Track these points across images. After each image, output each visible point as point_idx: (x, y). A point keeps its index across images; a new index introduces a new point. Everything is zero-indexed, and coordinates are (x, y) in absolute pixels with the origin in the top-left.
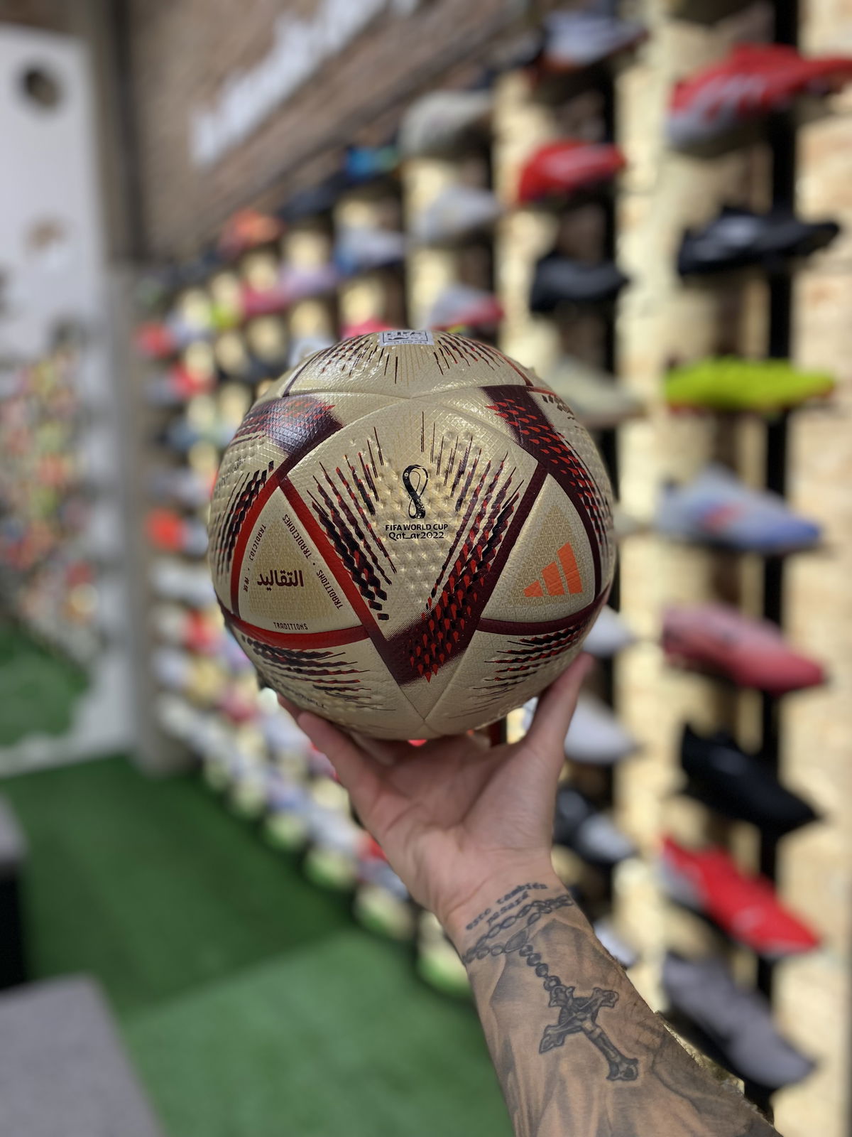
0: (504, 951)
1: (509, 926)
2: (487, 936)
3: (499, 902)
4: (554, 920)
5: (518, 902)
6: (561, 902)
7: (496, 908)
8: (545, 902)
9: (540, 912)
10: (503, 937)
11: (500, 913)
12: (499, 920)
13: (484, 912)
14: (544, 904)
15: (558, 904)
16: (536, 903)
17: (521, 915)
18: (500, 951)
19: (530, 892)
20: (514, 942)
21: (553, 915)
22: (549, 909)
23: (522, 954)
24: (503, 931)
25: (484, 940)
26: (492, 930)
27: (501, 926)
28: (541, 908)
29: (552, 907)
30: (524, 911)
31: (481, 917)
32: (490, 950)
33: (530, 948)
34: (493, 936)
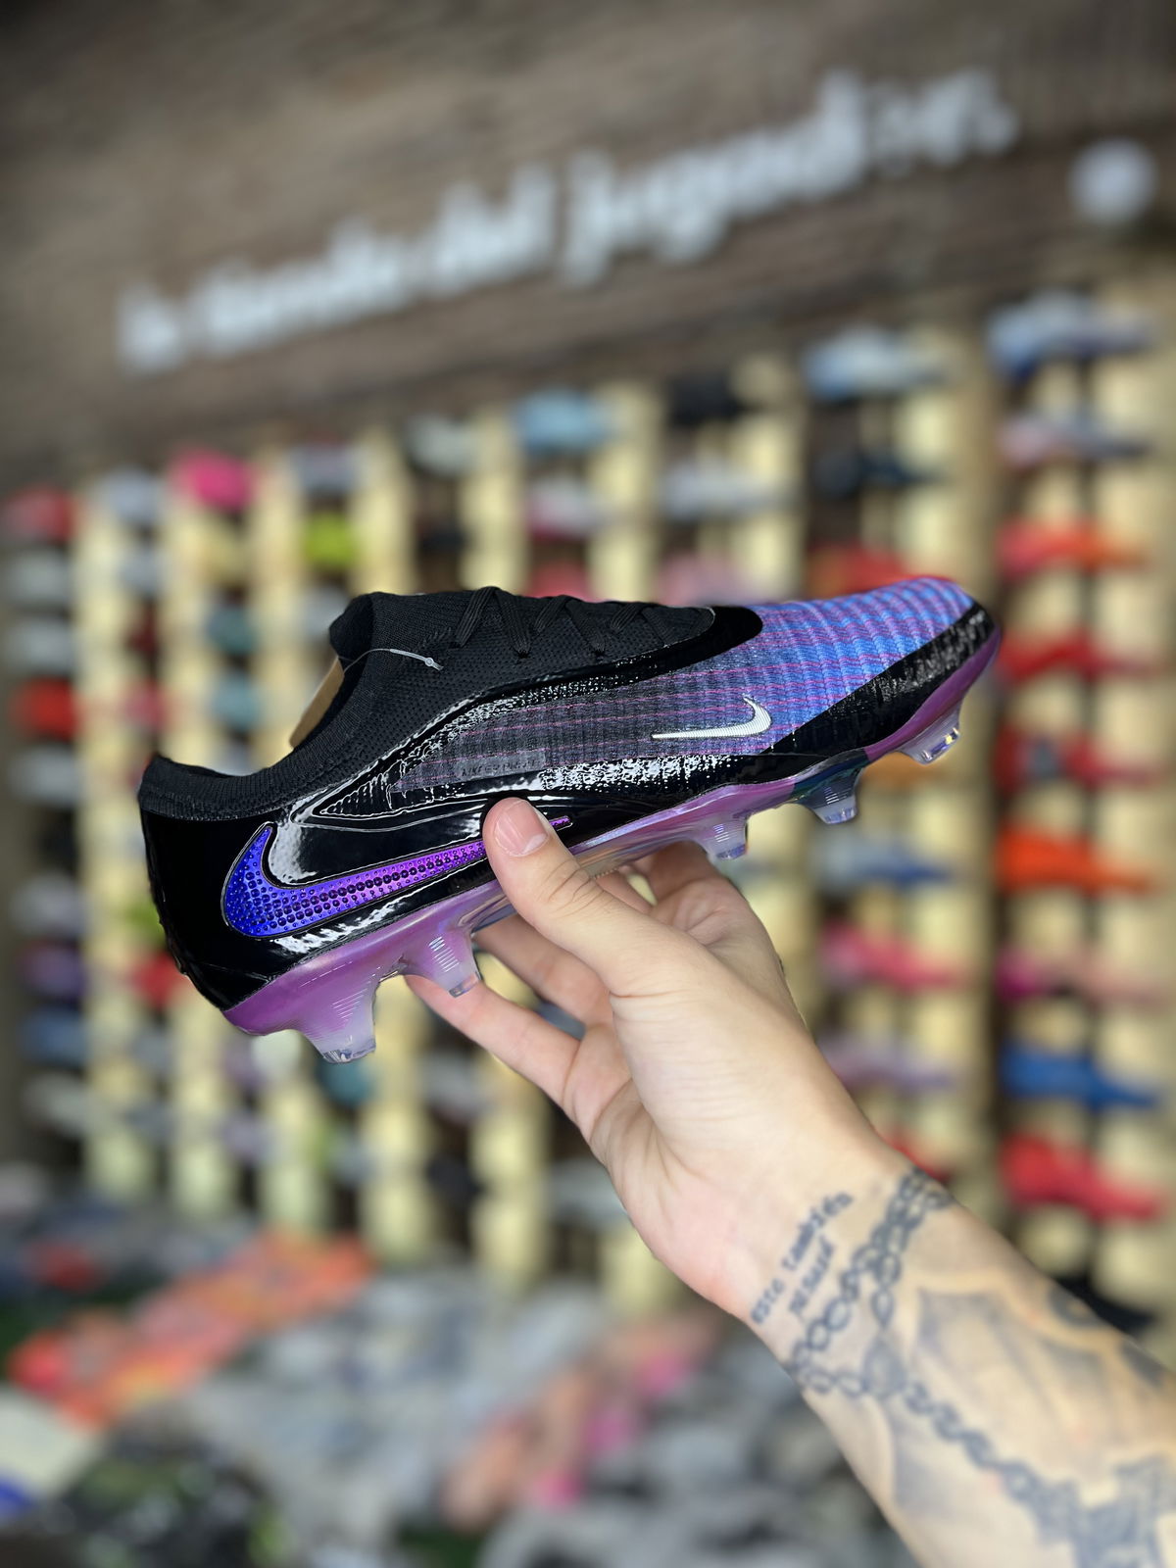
0: (866, 1386)
1: (843, 1324)
2: (810, 1345)
3: (785, 1263)
4: (926, 1297)
5: (824, 1261)
6: (898, 1223)
7: (793, 1281)
8: (873, 1245)
9: (885, 1289)
10: (847, 1350)
11: (805, 1292)
12: (814, 1308)
13: (768, 1285)
14: (872, 1254)
15: (897, 1231)
16: (859, 1254)
17: (849, 1294)
18: (855, 1386)
19: (831, 1231)
20: (879, 1369)
21: (915, 1278)
22: (889, 1262)
23: (914, 1405)
24: (838, 1339)
25: (805, 1353)
26: (810, 1331)
27: (825, 1321)
28: (876, 1268)
29: (894, 1248)
30: (848, 1287)
31: (767, 1295)
32: (835, 1378)
33: (921, 1391)
34: (823, 1347)
